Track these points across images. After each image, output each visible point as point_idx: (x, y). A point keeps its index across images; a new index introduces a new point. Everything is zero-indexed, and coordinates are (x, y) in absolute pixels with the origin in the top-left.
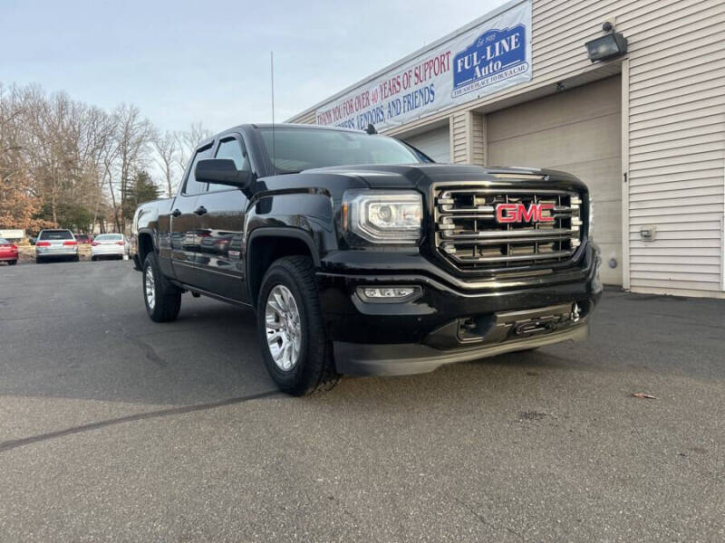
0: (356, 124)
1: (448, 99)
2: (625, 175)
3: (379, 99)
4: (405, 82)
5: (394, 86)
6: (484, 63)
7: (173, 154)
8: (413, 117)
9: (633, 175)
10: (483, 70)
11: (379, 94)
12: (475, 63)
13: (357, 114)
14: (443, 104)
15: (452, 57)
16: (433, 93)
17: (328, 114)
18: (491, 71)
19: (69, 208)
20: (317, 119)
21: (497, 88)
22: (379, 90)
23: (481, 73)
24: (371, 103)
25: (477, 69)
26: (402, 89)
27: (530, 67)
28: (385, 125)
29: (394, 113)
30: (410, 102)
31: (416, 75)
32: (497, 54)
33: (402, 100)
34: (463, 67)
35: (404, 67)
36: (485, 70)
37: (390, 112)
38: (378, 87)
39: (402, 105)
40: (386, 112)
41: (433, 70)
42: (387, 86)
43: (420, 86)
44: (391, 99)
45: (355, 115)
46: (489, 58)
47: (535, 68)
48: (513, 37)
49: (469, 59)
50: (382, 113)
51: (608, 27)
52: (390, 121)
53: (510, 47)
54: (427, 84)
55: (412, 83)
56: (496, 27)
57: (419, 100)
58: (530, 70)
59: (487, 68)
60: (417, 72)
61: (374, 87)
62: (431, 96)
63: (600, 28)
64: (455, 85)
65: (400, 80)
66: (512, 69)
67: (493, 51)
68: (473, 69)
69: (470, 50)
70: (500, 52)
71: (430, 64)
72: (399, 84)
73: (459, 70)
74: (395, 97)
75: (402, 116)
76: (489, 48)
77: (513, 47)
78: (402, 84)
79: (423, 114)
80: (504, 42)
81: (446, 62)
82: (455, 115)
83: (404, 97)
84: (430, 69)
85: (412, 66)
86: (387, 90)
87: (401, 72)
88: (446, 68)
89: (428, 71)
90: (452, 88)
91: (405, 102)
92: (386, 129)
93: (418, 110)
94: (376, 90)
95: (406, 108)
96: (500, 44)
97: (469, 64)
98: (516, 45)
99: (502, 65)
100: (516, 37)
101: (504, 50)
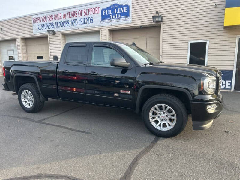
0: (55, 25)
1: (99, 23)
2: (161, 56)
3: (67, 18)
4: (80, 14)
5: (74, 14)
6: (114, 14)
8: (83, 27)
9: (163, 56)
10: (113, 16)
11: (67, 16)
12: (110, 13)
14: (95, 25)
15: (100, 9)
16: (92, 20)
17: (39, 19)
18: (117, 17)
20: (32, 19)
21: (119, 23)
22: (67, 14)
23: (113, 17)
24: (63, 18)
25: (111, 15)
26: (78, 16)
27: (131, 19)
28: (70, 28)
29: (74, 24)
30: (82, 21)
31: (85, 12)
32: (119, 12)
33: (78, 20)
34: (105, 14)
35: (80, 8)
36: (114, 17)
37: (72, 23)
39: (78, 22)
41: (92, 12)
42: (71, 14)
43: (86, 17)
44: (73, 19)
45: (54, 22)
46: (116, 13)
47: (133, 20)
48: (125, 8)
49: (108, 11)
51: (157, 13)
52: (72, 27)
53: (124, 11)
54: (90, 16)
55: (83, 15)
56: (118, 3)
57: (86, 21)
58: (131, 20)
59: (115, 16)
63: (155, 12)
64: (102, 19)
65: (77, 13)
66: (125, 18)
67: (117, 11)
68: (109, 15)
69: (108, 9)
70: (120, 12)
71: (90, 10)
72: (76, 14)
73: (104, 14)
74: (75, 18)
75: (78, 25)
76: (116, 10)
77: (125, 11)
78: (78, 14)
79: (88, 27)
80: (121, 9)
81: (98, 10)
82: (102, 29)
83: (79, 19)
84: (91, 11)
85: (83, 8)
86: (71, 15)
87: (77, 10)
88: (98, 13)
89: (90, 12)
90: (101, 20)
91: (79, 21)
92: (71, 29)
93: (86, 25)
94: (65, 14)
95: (80, 23)
96: (120, 9)
97: (108, 13)
98: (126, 11)
99: (121, 16)
100: (126, 8)
101: (122, 11)
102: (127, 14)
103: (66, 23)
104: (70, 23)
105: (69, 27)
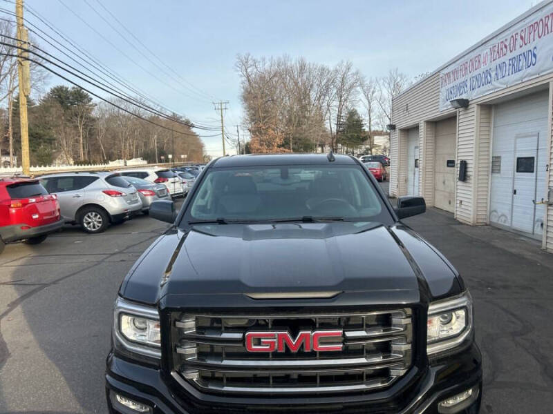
0: (469, 85)
1: (549, 63)
3: (489, 62)
4: (512, 45)
5: (501, 50)
7: (374, 95)
8: (517, 81)
11: (489, 57)
13: (470, 75)
14: (542, 69)
16: (535, 56)
17: (448, 75)
19: (299, 139)
20: (440, 79)
22: (489, 53)
24: (482, 65)
26: (509, 51)
28: (491, 87)
29: (500, 76)
30: (515, 65)
31: (522, 38)
33: (507, 63)
35: (512, 29)
37: (497, 74)
38: (488, 50)
39: (507, 67)
40: (493, 74)
41: (536, 33)
42: (496, 49)
43: (525, 49)
44: (499, 61)
45: (469, 77)
50: (490, 76)
52: (496, 84)
54: (530, 47)
55: (517, 47)
57: (523, 63)
60: (523, 35)
61: (485, 51)
62: (533, 59)
65: (507, 44)
71: (534, 26)
72: (506, 47)
74: (502, 59)
75: (506, 78)
78: (508, 47)
79: (525, 77)
81: (549, 23)
83: (510, 60)
84: (534, 32)
85: (519, 29)
86: (496, 53)
87: (508, 35)
88: (550, 31)
89: (532, 34)
91: (510, 65)
92: (493, 91)
93: (520, 74)
94: (487, 53)
95: (511, 71)
103: (487, 77)
105: (487, 87)
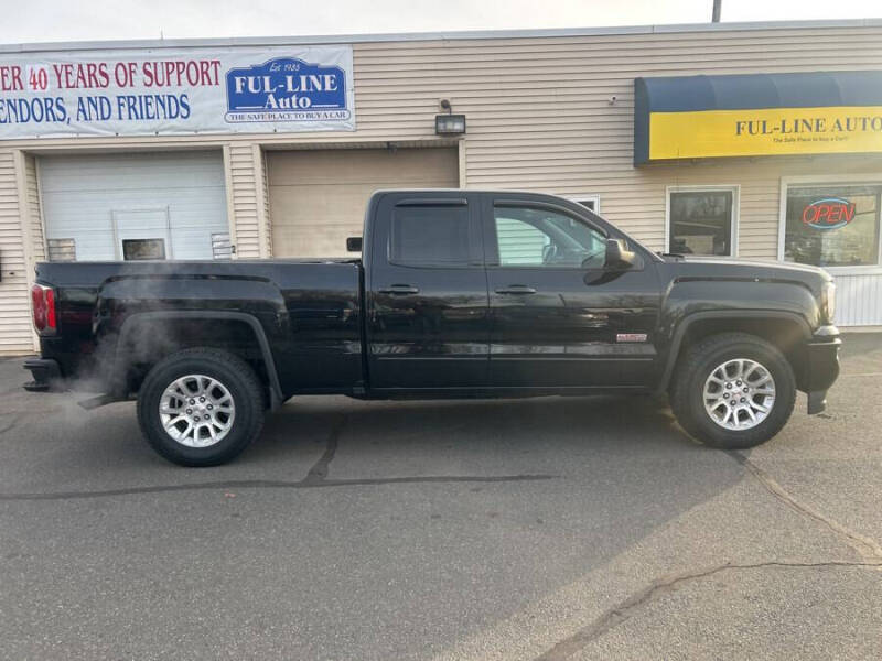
1: (218, 122)
3: (52, 86)
4: (122, 78)
5: (93, 74)
6: (282, 94)
8: (141, 131)
10: (281, 101)
11: (53, 79)
12: (267, 89)
14: (202, 126)
15: (223, 71)
16: (186, 106)
18: (295, 106)
21: (304, 127)
22: (51, 72)
23: (278, 103)
24: (28, 86)
25: (271, 97)
26: (113, 83)
27: (353, 116)
28: (71, 129)
29: (93, 114)
30: (135, 108)
31: (147, 73)
32: (304, 89)
33: (113, 100)
34: (245, 88)
35: (120, 54)
36: (285, 102)
37: (84, 111)
38: (47, 66)
39: (115, 107)
40: (72, 110)
41: (184, 75)
42: (75, 71)
43: (155, 90)
44: (85, 93)
46: (290, 88)
47: (361, 119)
49: (256, 80)
50: (61, 109)
51: (446, 105)
52: (83, 125)
53: (323, 86)
54: (177, 92)
55: (138, 83)
56: (300, 57)
57: (156, 109)
58: (353, 120)
59: (288, 100)
60: (152, 71)
61: (36, 65)
62: (183, 109)
63: (438, 103)
64: (232, 106)
65: (110, 71)
66: (328, 113)
67: (297, 83)
68: (263, 96)
69: (257, 71)
70: (308, 89)
71: (176, 66)
72: (104, 75)
73: (239, 90)
74: (95, 92)
75: (113, 122)
76: (290, 79)
77: (328, 88)
78: (112, 78)
79: (165, 129)
80: (313, 78)
81: (211, 72)
82: (233, 144)
83: (119, 98)
84: (179, 73)
85: (141, 58)
86: (73, 78)
87: (111, 60)
88: (213, 81)
89: (174, 75)
90: (226, 110)
91: (120, 105)
92: (75, 135)
93: (154, 123)
94: (42, 70)
95: (125, 114)
96: (308, 80)
97: (256, 87)
98: (332, 86)
99: (312, 104)
100: (332, 78)
101: (314, 87)
102: (336, 99)
103: (51, 109)
104: (67, 108)
105: (63, 126)
